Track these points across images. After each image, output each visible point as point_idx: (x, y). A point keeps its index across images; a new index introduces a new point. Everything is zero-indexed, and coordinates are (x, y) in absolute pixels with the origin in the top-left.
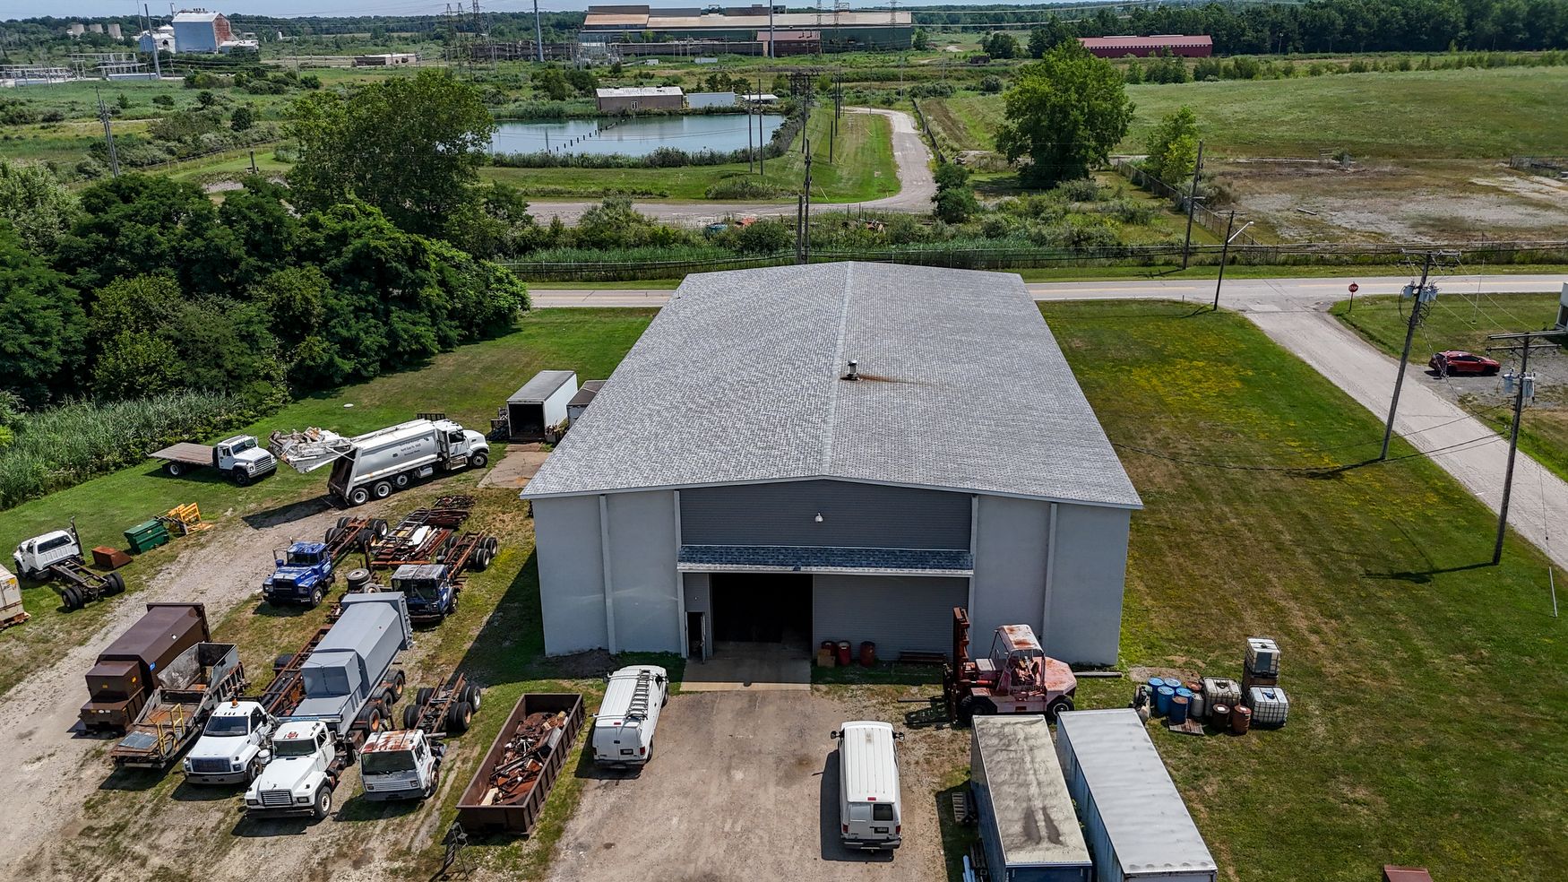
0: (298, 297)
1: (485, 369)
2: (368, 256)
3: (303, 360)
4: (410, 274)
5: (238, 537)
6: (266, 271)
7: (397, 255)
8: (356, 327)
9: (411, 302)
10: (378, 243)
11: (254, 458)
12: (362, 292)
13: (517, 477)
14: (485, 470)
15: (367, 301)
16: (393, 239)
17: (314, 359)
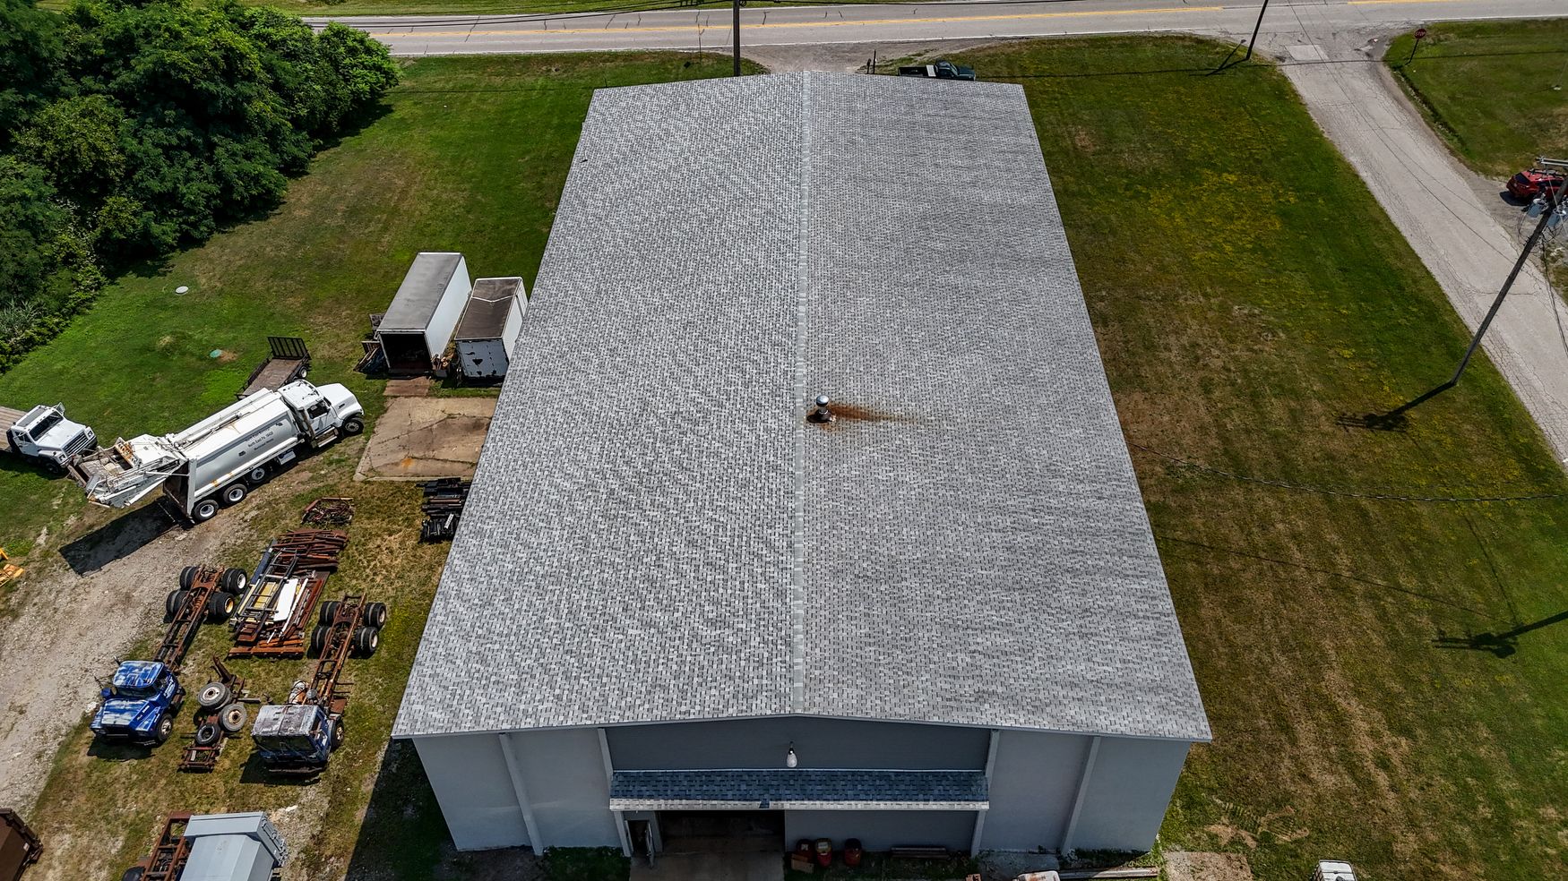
0: (84, 147)
1: (352, 212)
2: (166, 75)
3: (107, 232)
4: (229, 91)
5: (59, 592)
6: (32, 107)
7: (205, 71)
8: (172, 173)
9: (236, 122)
10: (176, 55)
11: (62, 444)
12: (169, 125)
13: (402, 455)
14: (362, 438)
15: (179, 137)
16: (196, 47)
17: (123, 230)
